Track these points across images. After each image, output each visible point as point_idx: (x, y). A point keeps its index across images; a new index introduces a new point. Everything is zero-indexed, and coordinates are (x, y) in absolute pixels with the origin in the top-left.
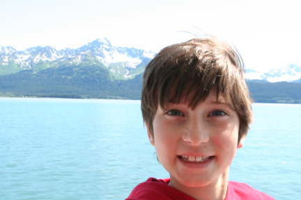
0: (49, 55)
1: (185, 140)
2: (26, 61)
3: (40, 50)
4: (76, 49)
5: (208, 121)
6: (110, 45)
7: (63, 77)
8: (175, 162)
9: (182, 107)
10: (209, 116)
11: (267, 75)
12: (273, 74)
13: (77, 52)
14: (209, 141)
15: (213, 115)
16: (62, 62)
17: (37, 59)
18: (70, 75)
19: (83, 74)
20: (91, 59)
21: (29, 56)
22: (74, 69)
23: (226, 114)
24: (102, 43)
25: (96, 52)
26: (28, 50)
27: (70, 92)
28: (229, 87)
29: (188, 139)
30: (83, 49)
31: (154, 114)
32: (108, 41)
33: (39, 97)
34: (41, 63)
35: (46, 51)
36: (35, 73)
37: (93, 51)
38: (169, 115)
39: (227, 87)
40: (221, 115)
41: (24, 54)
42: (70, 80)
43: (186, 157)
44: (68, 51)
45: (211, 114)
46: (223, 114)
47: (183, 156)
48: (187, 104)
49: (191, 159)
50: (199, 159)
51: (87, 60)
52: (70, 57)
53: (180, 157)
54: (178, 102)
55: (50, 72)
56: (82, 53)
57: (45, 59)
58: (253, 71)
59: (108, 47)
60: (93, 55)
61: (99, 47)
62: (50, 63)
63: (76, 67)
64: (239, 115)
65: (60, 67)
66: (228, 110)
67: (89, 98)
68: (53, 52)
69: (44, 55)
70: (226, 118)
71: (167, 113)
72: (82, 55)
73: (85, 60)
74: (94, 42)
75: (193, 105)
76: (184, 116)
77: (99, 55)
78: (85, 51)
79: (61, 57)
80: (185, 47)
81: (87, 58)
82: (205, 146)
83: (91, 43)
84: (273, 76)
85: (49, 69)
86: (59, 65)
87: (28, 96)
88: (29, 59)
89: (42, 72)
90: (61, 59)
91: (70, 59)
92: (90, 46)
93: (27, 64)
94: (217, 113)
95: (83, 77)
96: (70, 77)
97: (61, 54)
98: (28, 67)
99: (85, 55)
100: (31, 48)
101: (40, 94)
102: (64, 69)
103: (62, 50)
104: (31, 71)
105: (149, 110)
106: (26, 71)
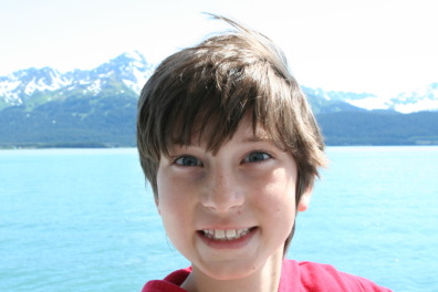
0: (49, 82)
1: (206, 205)
2: (13, 91)
3: (33, 74)
4: (90, 69)
5: (241, 170)
6: (144, 62)
7: (74, 114)
8: (194, 243)
9: (197, 150)
10: (243, 162)
11: (395, 101)
12: (404, 99)
13: (93, 75)
14: (245, 203)
15: (250, 161)
16: (70, 92)
17: (30, 88)
18: (84, 112)
19: (105, 109)
20: (117, 85)
21: (18, 83)
22: (91, 102)
23: (271, 157)
24: (132, 60)
25: (123, 73)
26: (15, 74)
27: (86, 138)
28: (273, 112)
29: (209, 204)
30: (102, 69)
31: (156, 166)
32: (141, 56)
33: (39, 147)
34: (37, 94)
35: (44, 74)
36: (29, 110)
37: (118, 72)
38: (179, 165)
39: (270, 113)
40: (263, 159)
41: (10, 81)
42: (85, 119)
43: (211, 233)
44: (78, 74)
45: (247, 159)
46: (266, 156)
47: (206, 232)
48: (204, 145)
49: (219, 235)
50: (231, 235)
51: (111, 87)
52: (82, 82)
53: (201, 233)
54: (189, 143)
55: (52, 108)
56: (102, 76)
57: (42, 87)
58: (372, 95)
59: (141, 66)
60: (119, 79)
61: (127, 65)
62: (52, 94)
63: (93, 98)
64: (295, 157)
65: (68, 100)
66: (274, 150)
67: (117, 146)
68: (55, 76)
69: (41, 81)
70: (271, 163)
71: (175, 163)
72: (102, 79)
73: (107, 86)
74: (119, 58)
75: (214, 146)
76: (202, 165)
77: (127, 78)
78: (105, 72)
79: (68, 83)
80: (199, 52)
81: (111, 84)
82: (239, 213)
83: (115, 61)
84: (404, 103)
85: (50, 104)
86: (65, 97)
87: (23, 146)
88: (18, 88)
89: (41, 108)
90: (68, 86)
91: (83, 87)
92: (113, 64)
93: (16, 96)
94: (256, 156)
95: (106, 113)
96: (84, 116)
97: (68, 79)
98: (17, 101)
99: (107, 79)
100: (20, 72)
101: (40, 144)
102: (75, 103)
103: (69, 73)
104: (22, 107)
105: (149, 160)
106: (15, 107)
